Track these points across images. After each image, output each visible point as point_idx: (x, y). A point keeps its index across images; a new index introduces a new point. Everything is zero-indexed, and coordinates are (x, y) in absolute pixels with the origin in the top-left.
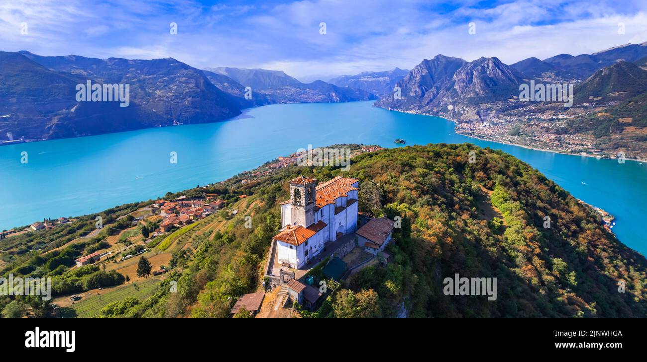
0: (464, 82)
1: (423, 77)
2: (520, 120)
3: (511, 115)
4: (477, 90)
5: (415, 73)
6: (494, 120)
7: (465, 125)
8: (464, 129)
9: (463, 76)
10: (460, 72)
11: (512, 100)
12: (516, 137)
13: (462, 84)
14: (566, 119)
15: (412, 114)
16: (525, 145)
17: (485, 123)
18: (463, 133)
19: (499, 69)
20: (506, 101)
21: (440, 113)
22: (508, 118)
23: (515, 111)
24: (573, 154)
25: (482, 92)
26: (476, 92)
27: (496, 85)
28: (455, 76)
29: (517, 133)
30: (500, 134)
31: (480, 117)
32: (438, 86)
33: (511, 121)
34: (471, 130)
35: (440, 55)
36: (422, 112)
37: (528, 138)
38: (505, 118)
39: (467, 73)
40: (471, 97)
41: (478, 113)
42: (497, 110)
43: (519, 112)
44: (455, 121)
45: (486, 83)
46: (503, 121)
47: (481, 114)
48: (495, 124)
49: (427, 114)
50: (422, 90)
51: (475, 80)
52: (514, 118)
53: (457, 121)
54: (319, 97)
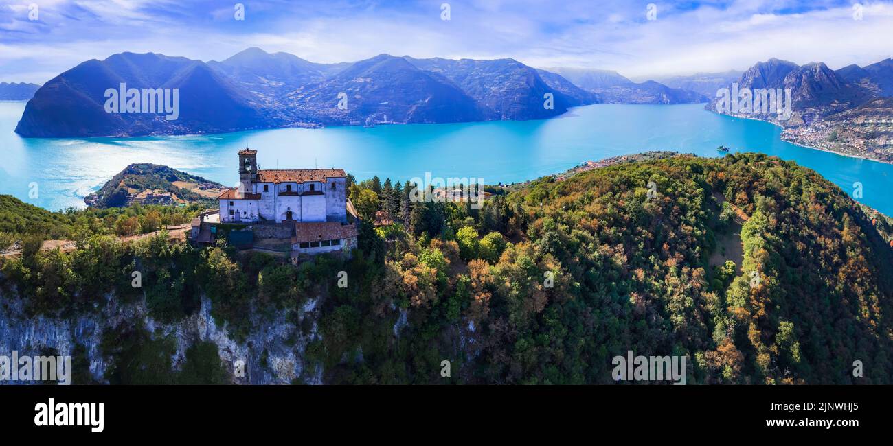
0: (793, 86)
1: (755, 79)
2: (838, 125)
3: (831, 120)
4: (804, 94)
6: (817, 125)
7: (790, 131)
8: (789, 135)
9: (793, 80)
10: (790, 75)
11: (834, 105)
12: (832, 144)
15: (742, 119)
16: (840, 151)
17: (809, 129)
18: (786, 140)
19: (825, 74)
20: (829, 105)
21: (769, 118)
22: (829, 123)
23: (834, 116)
25: (808, 96)
26: (803, 96)
27: (821, 88)
28: (786, 80)
29: (834, 139)
30: (820, 140)
31: (805, 122)
33: (831, 126)
34: (795, 136)
35: (774, 58)
36: (752, 117)
37: (842, 144)
38: (827, 123)
39: (797, 77)
40: (798, 101)
41: (803, 118)
42: (820, 115)
43: (838, 117)
44: (782, 126)
45: (812, 88)
46: (824, 126)
47: (807, 119)
48: (817, 129)
49: (756, 119)
51: (803, 84)
52: (834, 123)
53: (784, 126)
54: (649, 99)
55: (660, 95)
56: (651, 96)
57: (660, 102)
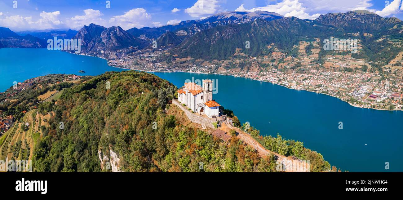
0: (106, 38)
1: (85, 35)
2: (136, 58)
3: (131, 55)
4: (114, 43)
5: (81, 33)
6: (125, 58)
7: (112, 61)
8: (112, 63)
9: (106, 35)
10: (104, 33)
11: (131, 48)
12: (136, 66)
13: (106, 40)
14: (155, 56)
15: (83, 55)
16: (141, 69)
17: (121, 60)
18: (112, 65)
19: (122, 33)
20: (128, 48)
21: (98, 55)
22: (131, 57)
23: (133, 53)
24: (161, 72)
25: (116, 44)
26: (114, 44)
27: (122, 40)
28: (101, 35)
29: (136, 64)
30: (129, 65)
31: (118, 57)
32: (94, 40)
33: (132, 58)
34: (115, 63)
35: (92, 24)
36: (88, 55)
37: (142, 66)
38: (129, 57)
39: (107, 34)
40: (111, 47)
41: (116, 55)
42: (125, 53)
43: (135, 54)
44: (106, 59)
45: (117, 39)
46: (129, 58)
47: (118, 55)
48: (126, 60)
49: (91, 56)
50: (86, 42)
51: (112, 37)
52: (133, 57)
53: (107, 59)
54: (31, 45)
55: (36, 43)
56: (31, 43)
57: (36, 46)
